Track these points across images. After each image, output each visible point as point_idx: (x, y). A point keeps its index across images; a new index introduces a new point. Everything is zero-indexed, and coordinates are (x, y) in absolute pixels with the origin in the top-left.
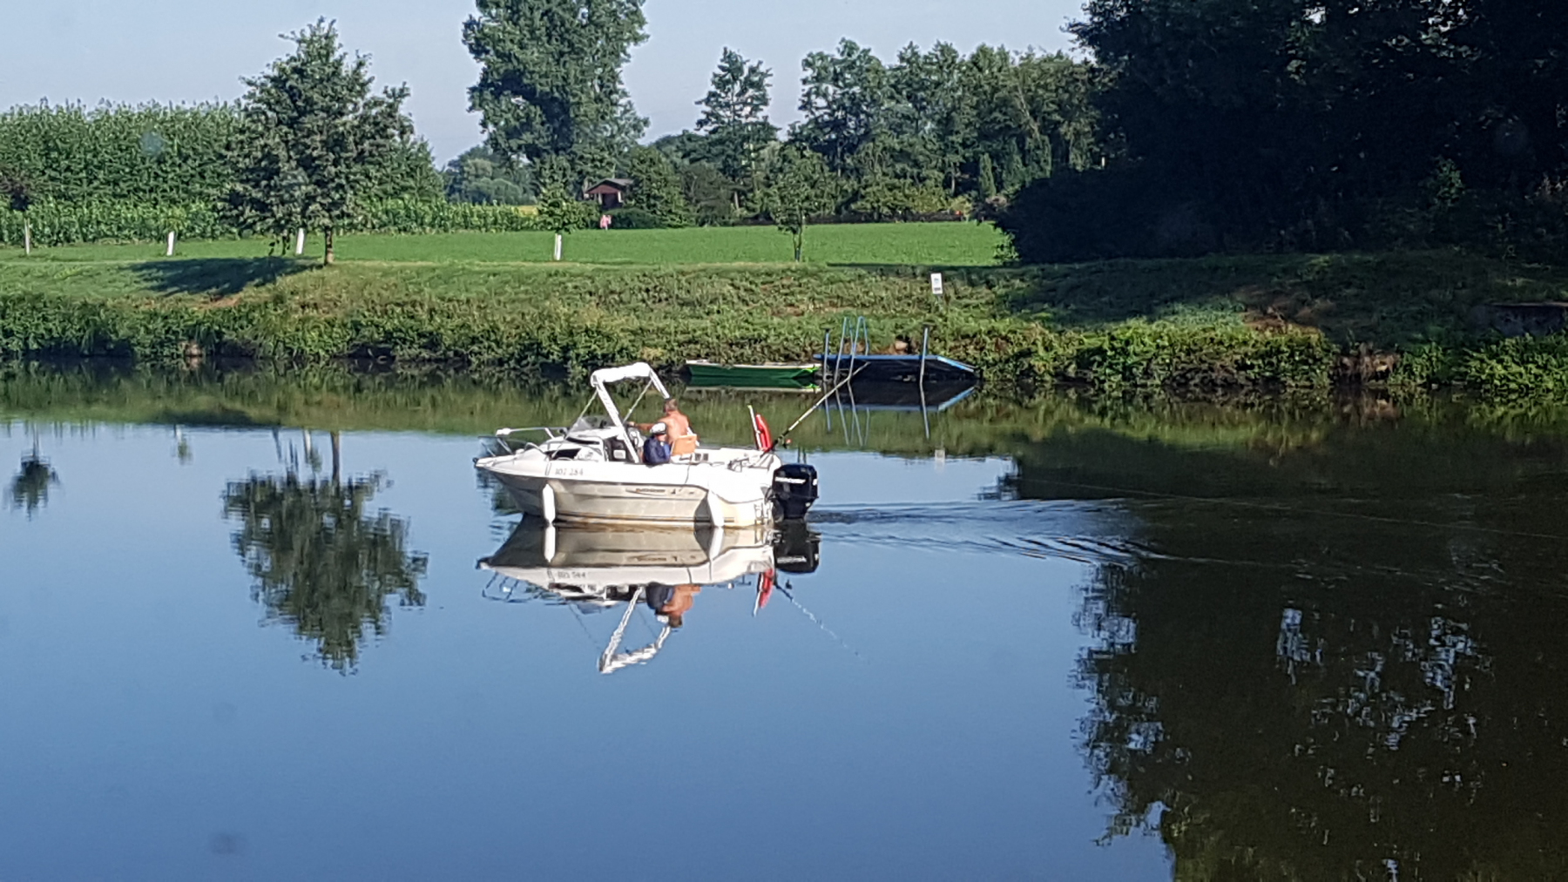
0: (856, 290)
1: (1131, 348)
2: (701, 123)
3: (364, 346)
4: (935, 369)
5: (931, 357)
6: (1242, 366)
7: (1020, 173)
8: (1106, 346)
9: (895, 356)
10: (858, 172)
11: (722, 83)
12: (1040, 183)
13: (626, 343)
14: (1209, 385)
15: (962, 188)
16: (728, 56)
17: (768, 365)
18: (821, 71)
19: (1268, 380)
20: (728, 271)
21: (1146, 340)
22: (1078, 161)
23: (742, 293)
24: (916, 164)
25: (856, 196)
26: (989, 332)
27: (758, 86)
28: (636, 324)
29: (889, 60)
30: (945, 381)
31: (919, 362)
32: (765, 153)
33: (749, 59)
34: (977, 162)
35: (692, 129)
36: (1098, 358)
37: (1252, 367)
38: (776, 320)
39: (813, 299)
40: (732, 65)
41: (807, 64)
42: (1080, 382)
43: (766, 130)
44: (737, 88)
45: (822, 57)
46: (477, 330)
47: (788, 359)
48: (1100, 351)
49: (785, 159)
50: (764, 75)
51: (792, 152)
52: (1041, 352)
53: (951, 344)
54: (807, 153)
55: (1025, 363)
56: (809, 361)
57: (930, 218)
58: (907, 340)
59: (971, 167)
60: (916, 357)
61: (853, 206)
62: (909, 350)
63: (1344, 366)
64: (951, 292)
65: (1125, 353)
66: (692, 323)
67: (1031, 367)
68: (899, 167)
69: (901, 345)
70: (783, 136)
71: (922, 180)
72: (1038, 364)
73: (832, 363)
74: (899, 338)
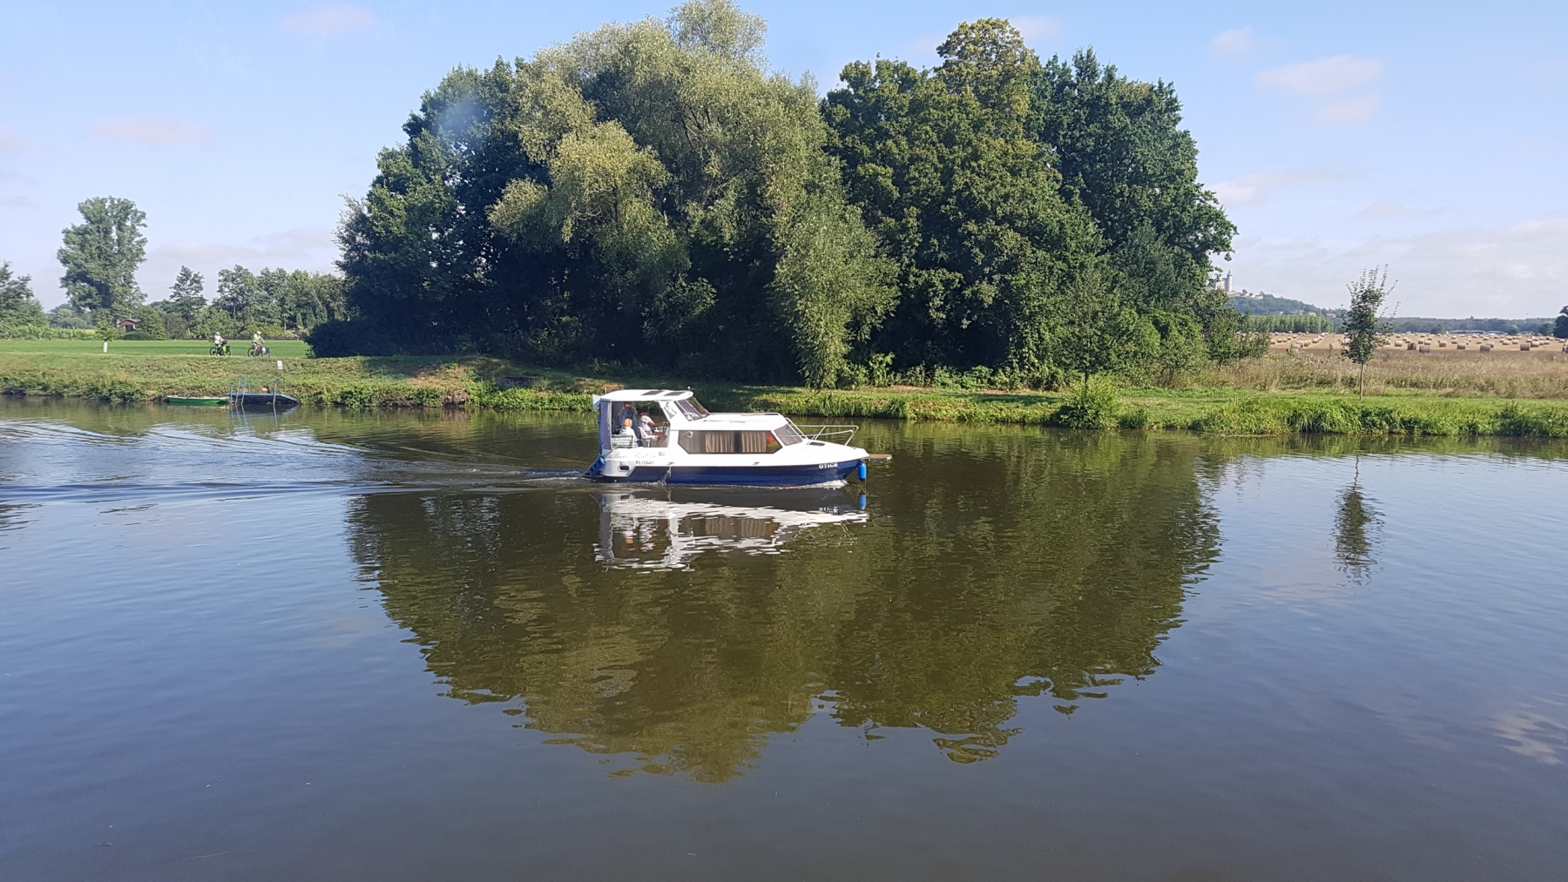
0: (245, 366)
1: (363, 392)
2: (172, 297)
3: (11, 389)
4: (279, 399)
5: (278, 394)
6: (409, 399)
7: (313, 322)
8: (353, 391)
9: (263, 394)
10: (243, 319)
11: (182, 281)
12: (324, 325)
13: (139, 388)
14: (395, 406)
15: (290, 327)
16: (184, 269)
17: (205, 398)
18: (227, 277)
19: (419, 404)
20: (187, 358)
21: (370, 388)
22: (338, 317)
23: (193, 367)
24: (269, 317)
25: (243, 329)
26: (303, 385)
27: (198, 282)
28: (144, 380)
29: (257, 274)
30: (284, 404)
31: (273, 397)
32: (201, 310)
33: (194, 271)
34: (295, 317)
35: (168, 299)
36: (350, 396)
37: (412, 399)
38: (209, 379)
39: (225, 370)
40: (186, 275)
41: (221, 274)
42: (342, 405)
43: (202, 301)
44: (189, 283)
45: (228, 272)
46: (67, 383)
47: (215, 395)
48: (351, 393)
49: (211, 313)
50: (201, 278)
51: (214, 310)
52: (326, 392)
53: (286, 389)
54: (221, 310)
55: (319, 396)
56: (224, 396)
57: (275, 338)
58: (267, 387)
59: (293, 319)
60: (271, 394)
61: (241, 333)
62: (269, 392)
63: (448, 399)
64: (286, 368)
65: (361, 393)
66: (170, 380)
67: (321, 398)
68: (262, 317)
69: (265, 389)
70: (209, 303)
71: (272, 323)
72: (324, 397)
73: (234, 397)
74: (264, 387)
